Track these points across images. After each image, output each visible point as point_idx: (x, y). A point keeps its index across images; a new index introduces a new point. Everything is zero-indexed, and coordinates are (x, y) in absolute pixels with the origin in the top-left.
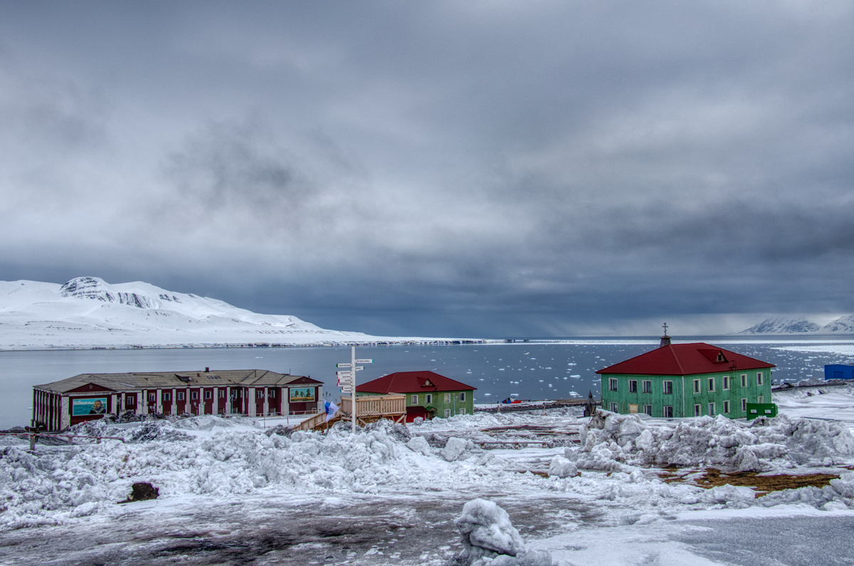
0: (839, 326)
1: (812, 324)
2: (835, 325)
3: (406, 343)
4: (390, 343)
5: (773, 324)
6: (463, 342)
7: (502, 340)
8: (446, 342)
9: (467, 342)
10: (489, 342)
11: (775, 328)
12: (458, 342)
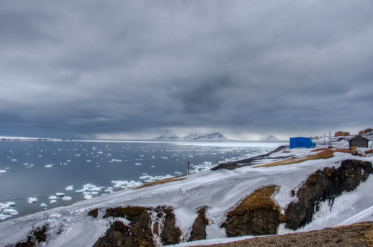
0: (187, 138)
1: (178, 137)
2: (185, 137)
3: (16, 139)
4: (8, 139)
5: (165, 136)
6: (43, 140)
7: (60, 140)
8: (35, 140)
9: (45, 140)
10: (55, 140)
11: (165, 138)
12: (41, 140)
